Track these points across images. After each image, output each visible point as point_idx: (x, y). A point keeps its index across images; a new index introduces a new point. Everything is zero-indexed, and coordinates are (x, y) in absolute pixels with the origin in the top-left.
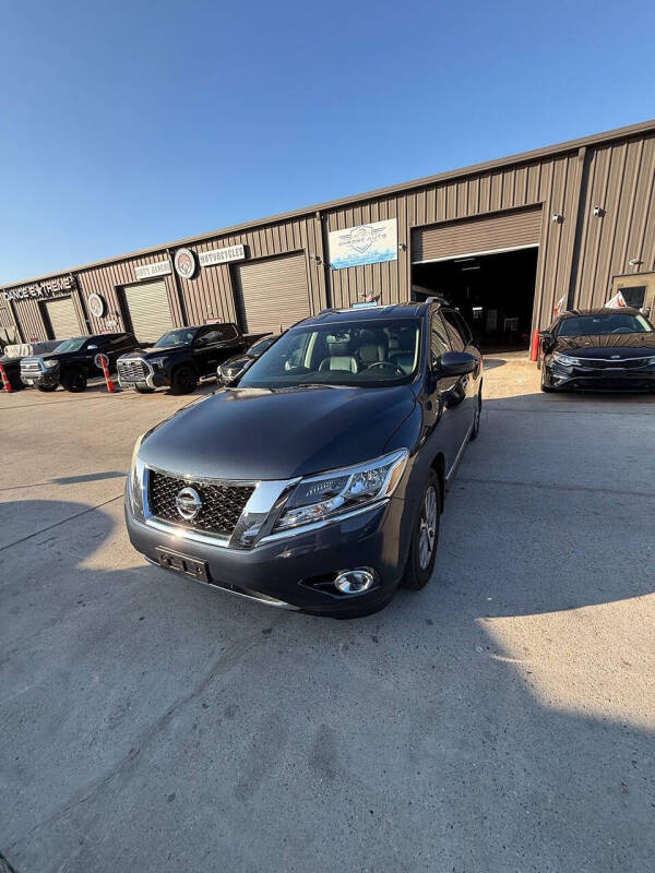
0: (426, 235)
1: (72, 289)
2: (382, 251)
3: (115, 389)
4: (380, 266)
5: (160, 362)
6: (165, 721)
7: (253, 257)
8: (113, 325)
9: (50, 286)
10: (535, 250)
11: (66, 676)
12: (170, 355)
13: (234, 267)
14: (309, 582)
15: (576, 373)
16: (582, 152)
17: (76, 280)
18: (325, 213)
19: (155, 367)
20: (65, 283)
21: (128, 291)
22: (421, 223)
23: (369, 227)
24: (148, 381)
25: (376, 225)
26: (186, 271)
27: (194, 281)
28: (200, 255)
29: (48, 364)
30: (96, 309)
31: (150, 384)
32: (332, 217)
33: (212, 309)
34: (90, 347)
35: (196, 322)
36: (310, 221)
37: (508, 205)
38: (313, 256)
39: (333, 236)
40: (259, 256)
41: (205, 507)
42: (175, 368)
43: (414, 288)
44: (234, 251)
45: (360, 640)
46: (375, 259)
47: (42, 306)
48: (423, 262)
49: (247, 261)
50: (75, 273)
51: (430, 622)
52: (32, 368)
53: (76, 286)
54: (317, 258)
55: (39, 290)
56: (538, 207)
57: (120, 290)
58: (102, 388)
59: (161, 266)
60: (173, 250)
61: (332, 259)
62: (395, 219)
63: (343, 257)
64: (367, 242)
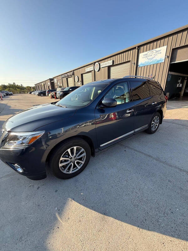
0: (179, 51)
1: (73, 75)
2: (159, 59)
4: (157, 65)
7: (115, 64)
8: (79, 84)
9: (69, 74)
13: (109, 67)
17: (74, 72)
18: (139, 47)
20: (71, 73)
21: (84, 75)
22: (178, 46)
25: (158, 49)
26: (97, 69)
27: (99, 72)
28: (101, 64)
29: (61, 93)
32: (142, 48)
36: (134, 50)
38: (133, 62)
39: (141, 55)
40: (116, 63)
43: (170, 73)
44: (110, 63)
46: (156, 62)
47: (67, 79)
48: (176, 62)
49: (113, 65)
50: (74, 70)
52: (58, 94)
53: (73, 74)
54: (134, 63)
55: (67, 75)
57: (82, 75)
60: (95, 63)
61: (139, 64)
62: (167, 46)
63: (143, 62)
64: (153, 56)
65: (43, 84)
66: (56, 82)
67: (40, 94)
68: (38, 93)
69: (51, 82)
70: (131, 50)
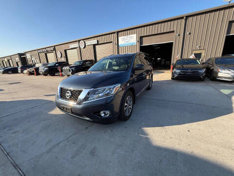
0: (144, 38)
2: (132, 42)
3: (62, 75)
4: (132, 46)
5: (73, 69)
6: (58, 144)
8: (63, 60)
9: (48, 49)
10: (172, 43)
11: (38, 135)
12: (76, 67)
13: (94, 46)
15: (179, 74)
16: (185, 18)
18: (118, 32)
20: (52, 49)
21: (67, 51)
22: (143, 35)
23: (129, 36)
24: (70, 73)
25: (131, 36)
26: (82, 46)
27: (84, 49)
28: (86, 42)
29: (46, 68)
30: (59, 55)
32: (120, 33)
33: (88, 56)
34: (57, 65)
35: (84, 59)
36: (114, 34)
37: (165, 31)
38: (114, 43)
39: (120, 38)
40: (101, 43)
41: (72, 95)
42: (77, 70)
44: (94, 42)
47: (46, 54)
48: (143, 45)
49: (98, 44)
50: (55, 46)
52: (42, 69)
53: (55, 49)
54: (116, 44)
55: (45, 50)
56: (173, 32)
57: (65, 51)
58: (59, 75)
59: (76, 45)
61: (120, 44)
63: (122, 43)
64: (128, 40)
65: (6, 60)
66: (30, 57)
67: (6, 71)
68: (2, 70)
69: (20, 57)
70: (111, 33)
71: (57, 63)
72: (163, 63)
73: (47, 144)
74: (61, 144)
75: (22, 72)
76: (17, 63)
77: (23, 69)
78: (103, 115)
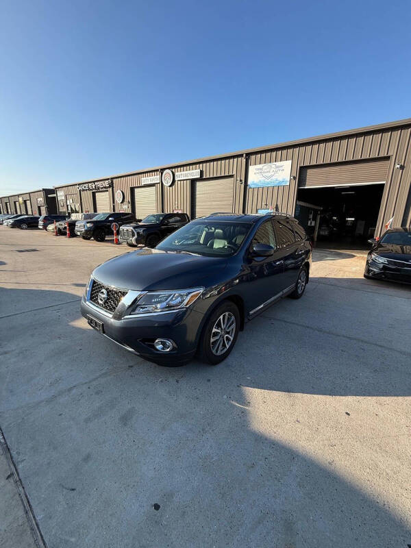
0: (309, 171)
1: (109, 187)
2: (281, 179)
3: (118, 243)
4: (279, 187)
5: (141, 231)
6: (70, 390)
7: (204, 177)
8: (125, 208)
9: (99, 184)
10: (383, 186)
11: (41, 364)
12: (148, 228)
13: (193, 182)
14: (144, 341)
15: (385, 268)
17: (112, 182)
18: (248, 155)
19: (138, 233)
20: (106, 184)
21: (136, 190)
22: (307, 164)
23: (274, 165)
24: (133, 240)
25: (278, 164)
26: (167, 182)
27: (171, 188)
28: (176, 174)
29: (89, 225)
30: (119, 199)
31: (134, 243)
32: (253, 157)
33: (177, 205)
34: (110, 219)
35: (168, 211)
36: (240, 159)
37: (366, 156)
38: (238, 179)
39: (251, 168)
40: (208, 177)
42: (148, 235)
43: (298, 203)
44: (194, 173)
45: (171, 380)
46: (276, 184)
47: (94, 194)
48: (306, 187)
49: (201, 179)
50: (112, 179)
51: (209, 380)
52: (81, 227)
53: (111, 185)
54: (241, 181)
55: (94, 186)
56: (387, 158)
57: (132, 190)
58: (111, 241)
59: (155, 179)
60: (163, 170)
61: (250, 182)
62: (291, 161)
63: (256, 181)
64: (272, 173)
65: (21, 200)
66: (63, 198)
67: (17, 224)
68: (11, 221)
69: (47, 197)
70: (233, 157)
71: (111, 216)
72: (360, 230)
73: (51, 384)
74: (74, 391)
75: (45, 227)
76: (39, 207)
77: (48, 221)
78: (159, 347)
